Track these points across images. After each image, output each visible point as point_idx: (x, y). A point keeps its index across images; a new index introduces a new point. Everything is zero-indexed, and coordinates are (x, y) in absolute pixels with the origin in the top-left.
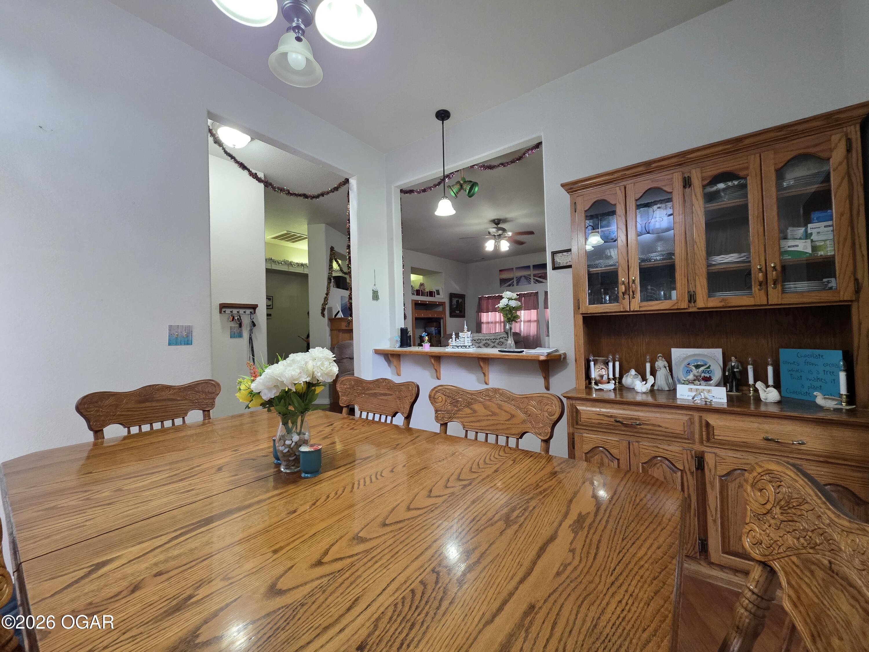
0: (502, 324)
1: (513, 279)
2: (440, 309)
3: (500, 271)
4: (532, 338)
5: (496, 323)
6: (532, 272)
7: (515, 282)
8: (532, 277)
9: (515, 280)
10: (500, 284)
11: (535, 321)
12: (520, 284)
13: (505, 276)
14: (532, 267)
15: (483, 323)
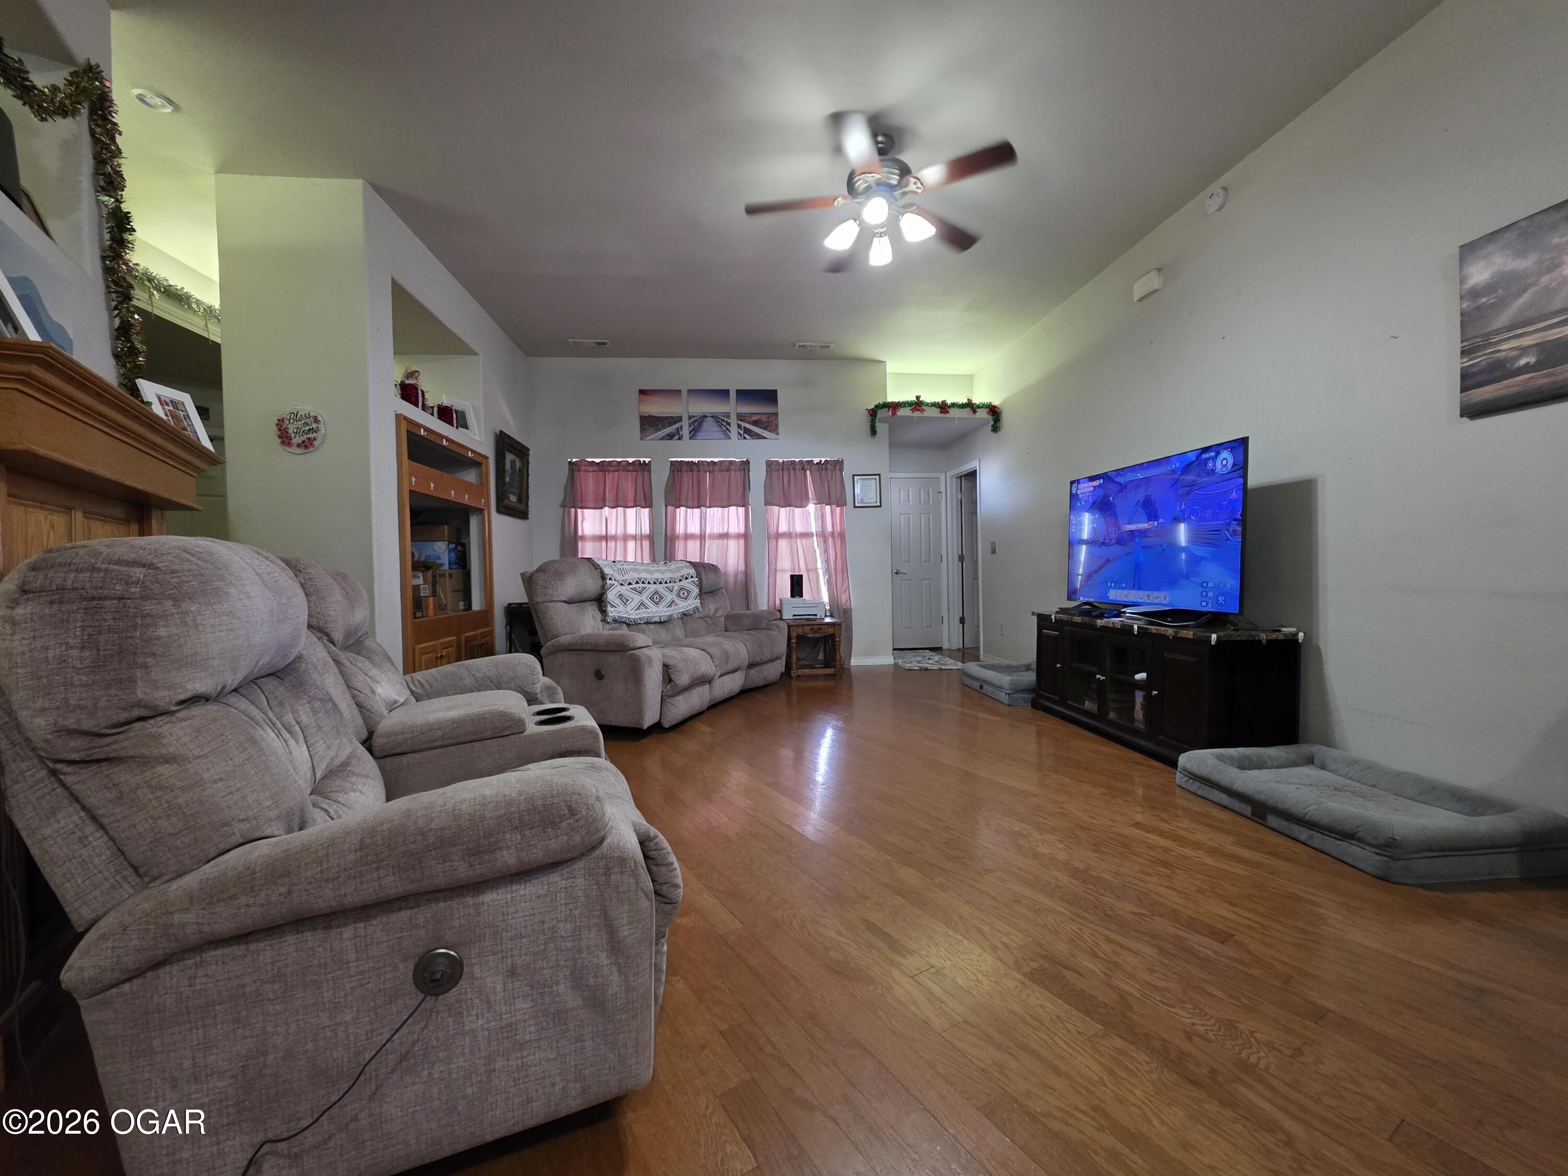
0: (646, 544)
1: (679, 419)
2: (470, 476)
3: (642, 392)
4: (732, 579)
5: (626, 538)
6: (731, 407)
7: (686, 432)
8: (733, 421)
9: (685, 423)
10: (643, 429)
11: (738, 536)
12: (700, 435)
13: (656, 408)
14: (733, 395)
15: (583, 538)
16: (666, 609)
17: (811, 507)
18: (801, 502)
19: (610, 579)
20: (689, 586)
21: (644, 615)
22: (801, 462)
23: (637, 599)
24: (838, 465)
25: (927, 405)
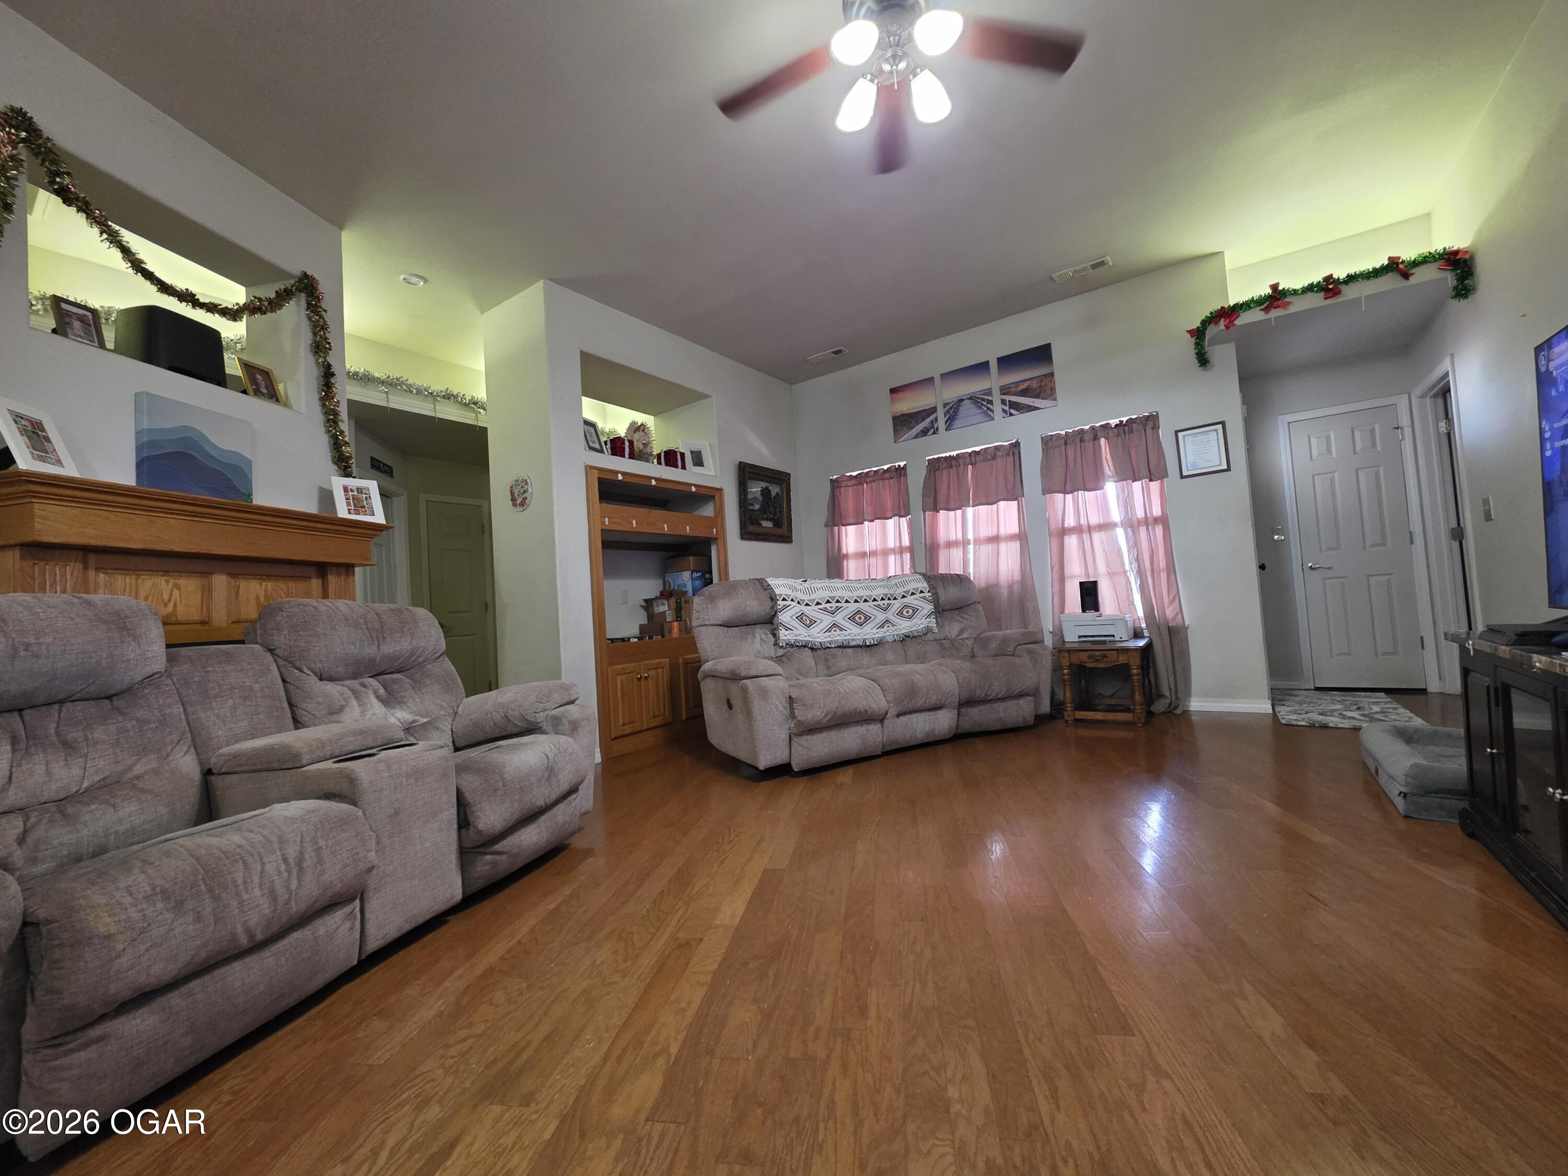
0: (907, 557)
1: (934, 410)
3: (893, 391)
4: (1005, 592)
5: (886, 552)
6: (995, 381)
7: (941, 424)
8: (996, 398)
9: (940, 413)
10: (896, 431)
11: (1012, 538)
12: (957, 423)
13: (908, 404)
14: (994, 366)
15: (846, 556)
16: (875, 631)
17: (1111, 488)
18: (1093, 482)
19: (784, 599)
20: (916, 602)
21: (838, 638)
22: (1093, 428)
23: (827, 620)
24: (1151, 421)
25: (1295, 292)
